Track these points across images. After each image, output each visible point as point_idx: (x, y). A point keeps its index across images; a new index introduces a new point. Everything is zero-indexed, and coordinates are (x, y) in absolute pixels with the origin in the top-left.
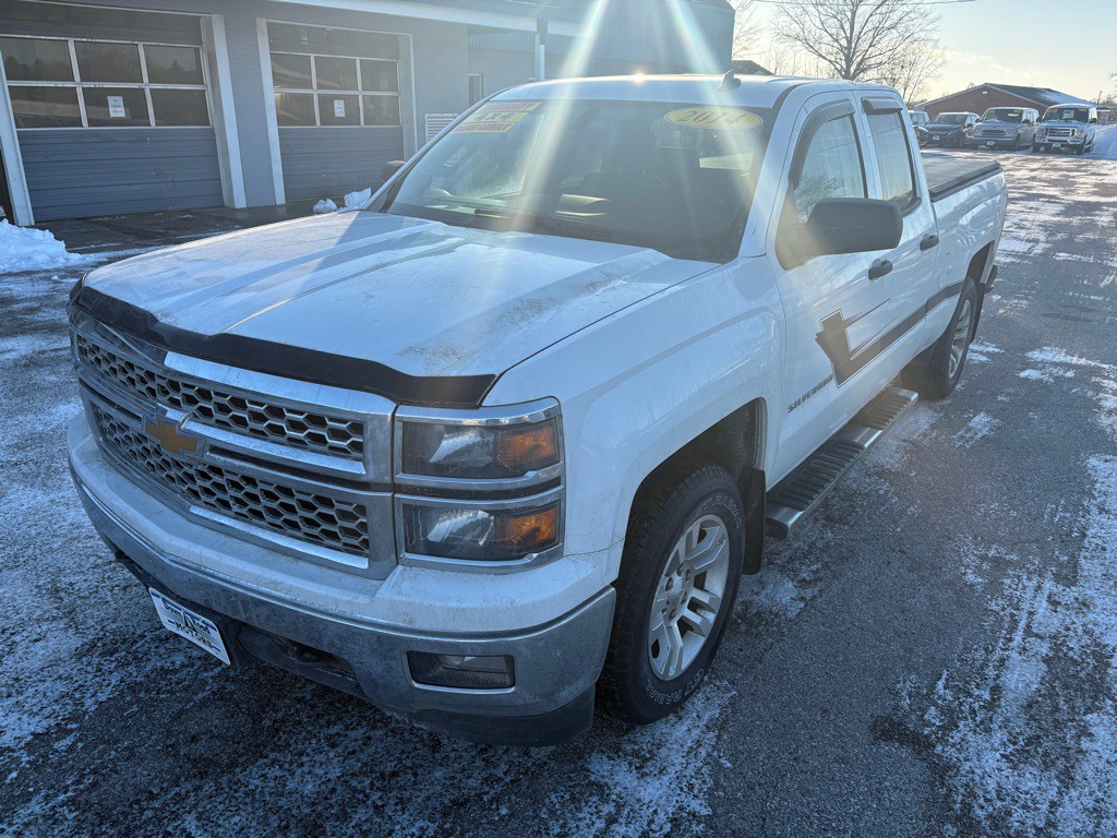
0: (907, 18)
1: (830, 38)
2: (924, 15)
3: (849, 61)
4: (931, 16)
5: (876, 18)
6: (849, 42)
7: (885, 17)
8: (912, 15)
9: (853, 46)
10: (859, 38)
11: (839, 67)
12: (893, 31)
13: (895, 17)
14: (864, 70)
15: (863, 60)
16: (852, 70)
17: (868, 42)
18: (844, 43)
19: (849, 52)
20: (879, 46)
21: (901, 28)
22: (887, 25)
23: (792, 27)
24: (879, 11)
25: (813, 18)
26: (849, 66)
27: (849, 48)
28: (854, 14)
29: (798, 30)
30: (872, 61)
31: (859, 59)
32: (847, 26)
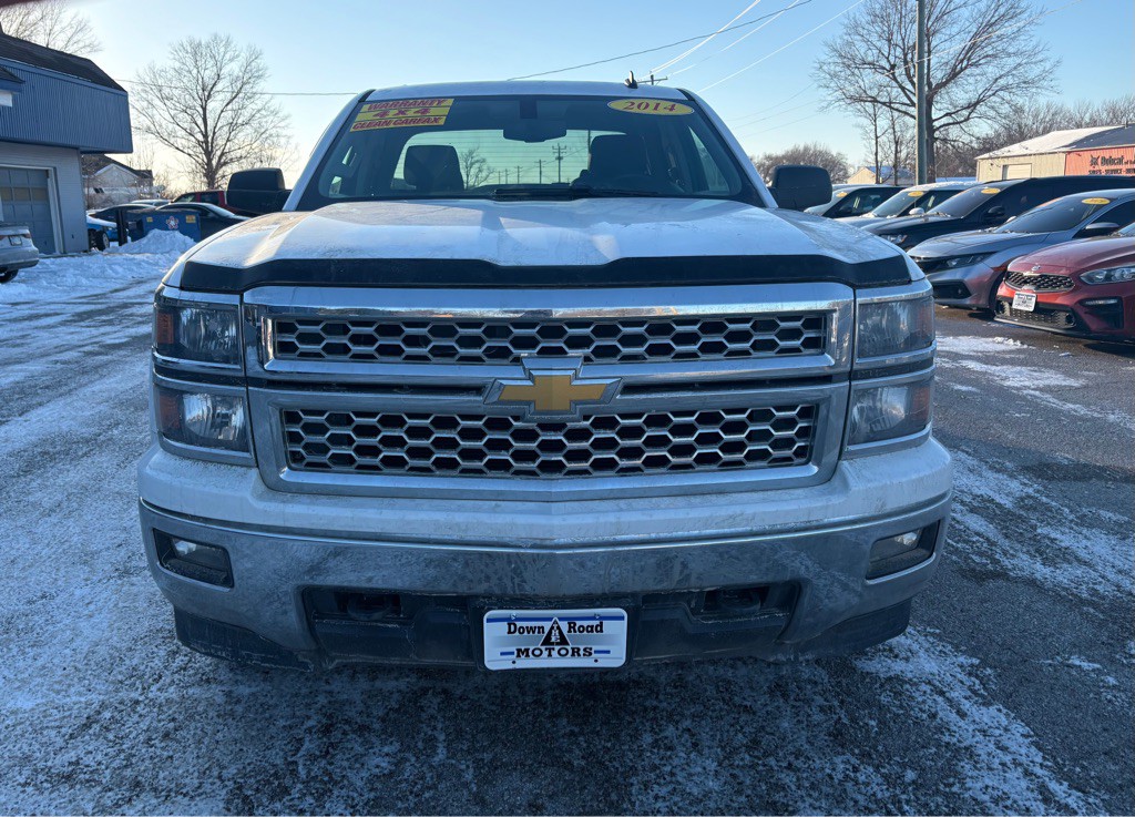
0: (258, 115)
1: (184, 133)
2: (275, 113)
3: (208, 153)
4: (281, 115)
5: (228, 115)
6: (205, 136)
7: (237, 112)
8: (263, 112)
9: (210, 139)
10: (214, 133)
11: (200, 161)
12: (247, 126)
13: (246, 114)
14: (225, 163)
15: (223, 154)
16: (214, 162)
17: (226, 137)
18: (201, 138)
19: (207, 147)
20: (236, 141)
21: (255, 124)
22: (240, 121)
23: (140, 119)
24: (229, 107)
25: (161, 112)
26: (210, 160)
27: (206, 142)
28: (204, 109)
29: (149, 124)
30: (233, 155)
31: (219, 153)
32: (200, 122)
